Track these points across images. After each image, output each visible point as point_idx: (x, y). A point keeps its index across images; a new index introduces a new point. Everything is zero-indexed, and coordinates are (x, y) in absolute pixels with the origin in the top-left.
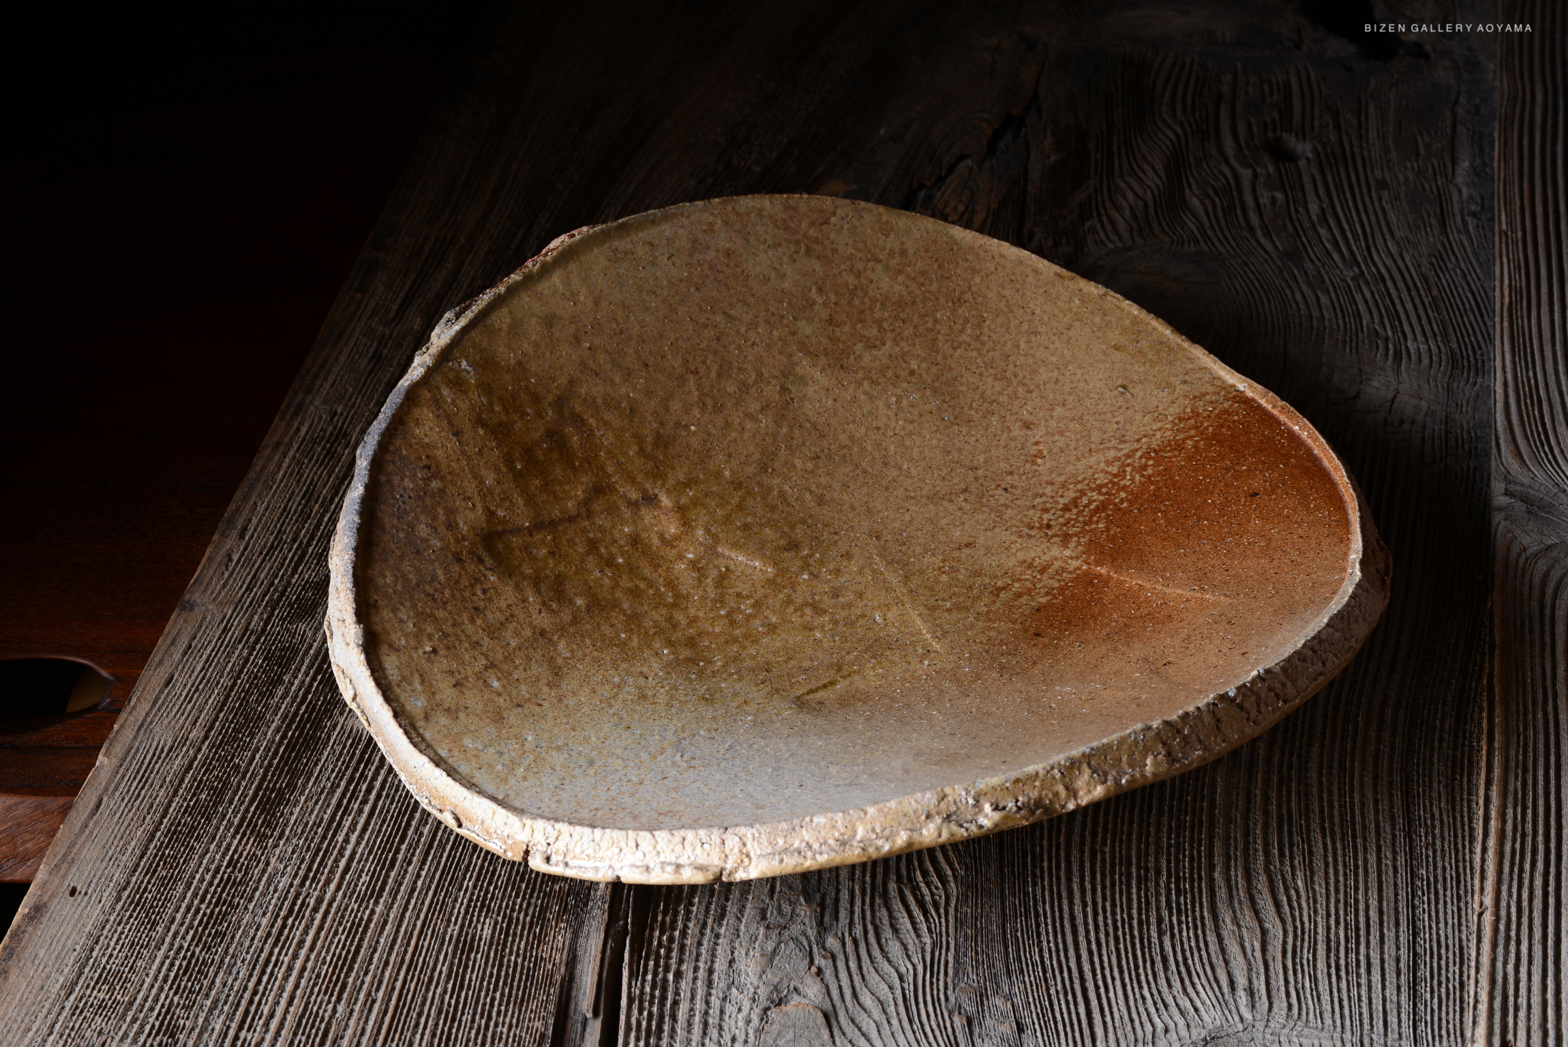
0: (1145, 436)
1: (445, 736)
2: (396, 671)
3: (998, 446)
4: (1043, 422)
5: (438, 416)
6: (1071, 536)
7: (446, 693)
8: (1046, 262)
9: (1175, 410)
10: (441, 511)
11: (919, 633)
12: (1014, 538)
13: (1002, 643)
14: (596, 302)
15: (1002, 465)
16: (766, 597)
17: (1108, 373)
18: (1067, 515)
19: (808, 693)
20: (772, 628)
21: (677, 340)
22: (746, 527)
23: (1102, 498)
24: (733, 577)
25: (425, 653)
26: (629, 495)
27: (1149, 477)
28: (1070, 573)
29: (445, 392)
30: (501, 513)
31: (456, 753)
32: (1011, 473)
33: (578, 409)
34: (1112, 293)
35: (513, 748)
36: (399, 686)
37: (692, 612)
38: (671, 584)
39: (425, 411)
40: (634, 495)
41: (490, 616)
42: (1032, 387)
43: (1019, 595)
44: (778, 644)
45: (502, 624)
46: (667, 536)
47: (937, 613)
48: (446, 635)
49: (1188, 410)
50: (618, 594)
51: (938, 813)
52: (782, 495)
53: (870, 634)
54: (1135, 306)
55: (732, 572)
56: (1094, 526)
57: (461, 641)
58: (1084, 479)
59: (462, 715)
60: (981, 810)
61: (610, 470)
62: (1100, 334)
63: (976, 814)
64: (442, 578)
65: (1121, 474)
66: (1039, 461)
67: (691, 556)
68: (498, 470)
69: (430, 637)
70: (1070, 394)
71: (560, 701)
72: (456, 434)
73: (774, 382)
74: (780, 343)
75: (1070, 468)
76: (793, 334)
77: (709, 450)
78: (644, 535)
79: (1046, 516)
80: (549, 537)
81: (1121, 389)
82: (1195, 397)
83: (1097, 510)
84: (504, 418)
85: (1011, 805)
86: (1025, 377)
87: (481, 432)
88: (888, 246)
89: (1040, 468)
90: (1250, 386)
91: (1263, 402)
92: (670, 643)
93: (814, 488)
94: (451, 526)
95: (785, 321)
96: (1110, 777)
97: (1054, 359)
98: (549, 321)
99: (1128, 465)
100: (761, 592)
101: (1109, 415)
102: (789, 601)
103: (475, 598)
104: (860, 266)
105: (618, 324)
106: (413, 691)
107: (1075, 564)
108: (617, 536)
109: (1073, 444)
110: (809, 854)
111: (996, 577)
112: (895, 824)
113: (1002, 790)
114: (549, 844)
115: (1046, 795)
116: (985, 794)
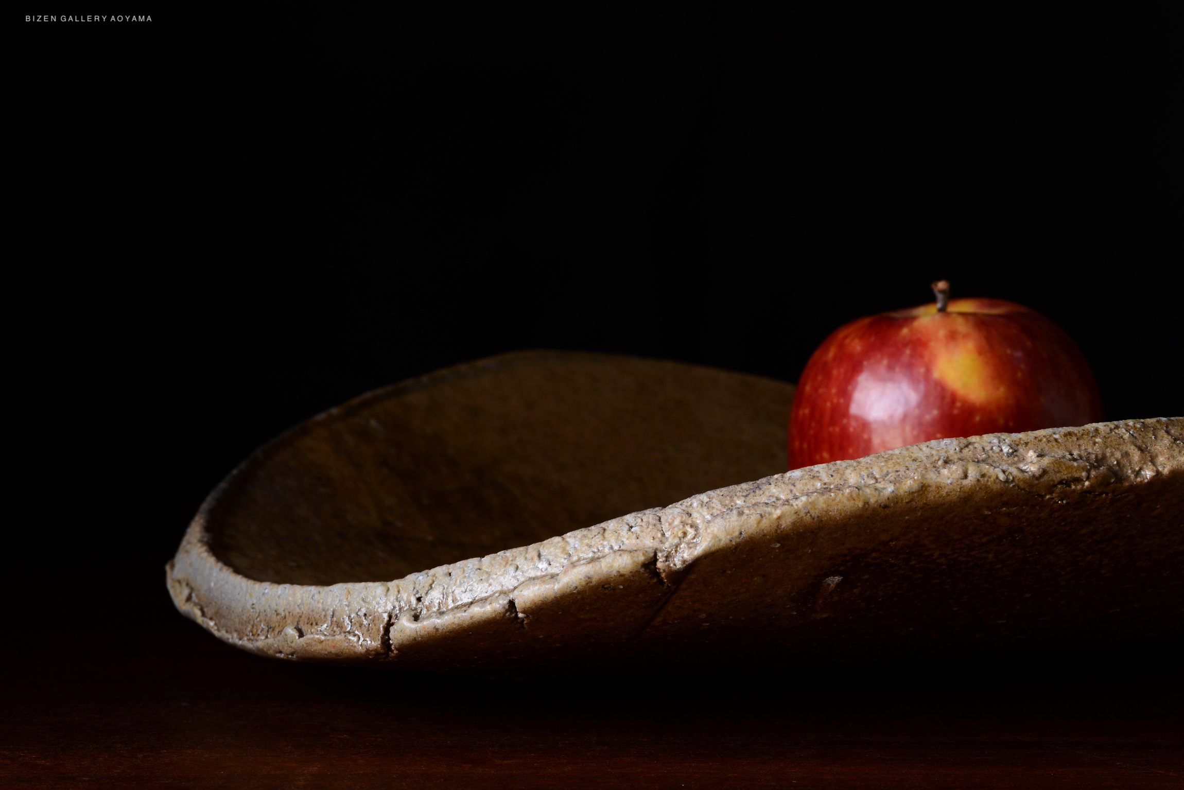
5: (336, 451)
10: (327, 506)
14: (529, 407)
29: (348, 437)
30: (399, 524)
33: (501, 479)
51: (962, 458)
60: (1022, 457)
63: (1016, 460)
64: (319, 540)
68: (401, 499)
69: (296, 561)
72: (355, 465)
84: (413, 467)
87: (385, 470)
94: (338, 517)
98: (473, 411)
112: (902, 469)
113: (1049, 441)
114: (419, 599)
115: (1112, 454)
116: (1027, 444)
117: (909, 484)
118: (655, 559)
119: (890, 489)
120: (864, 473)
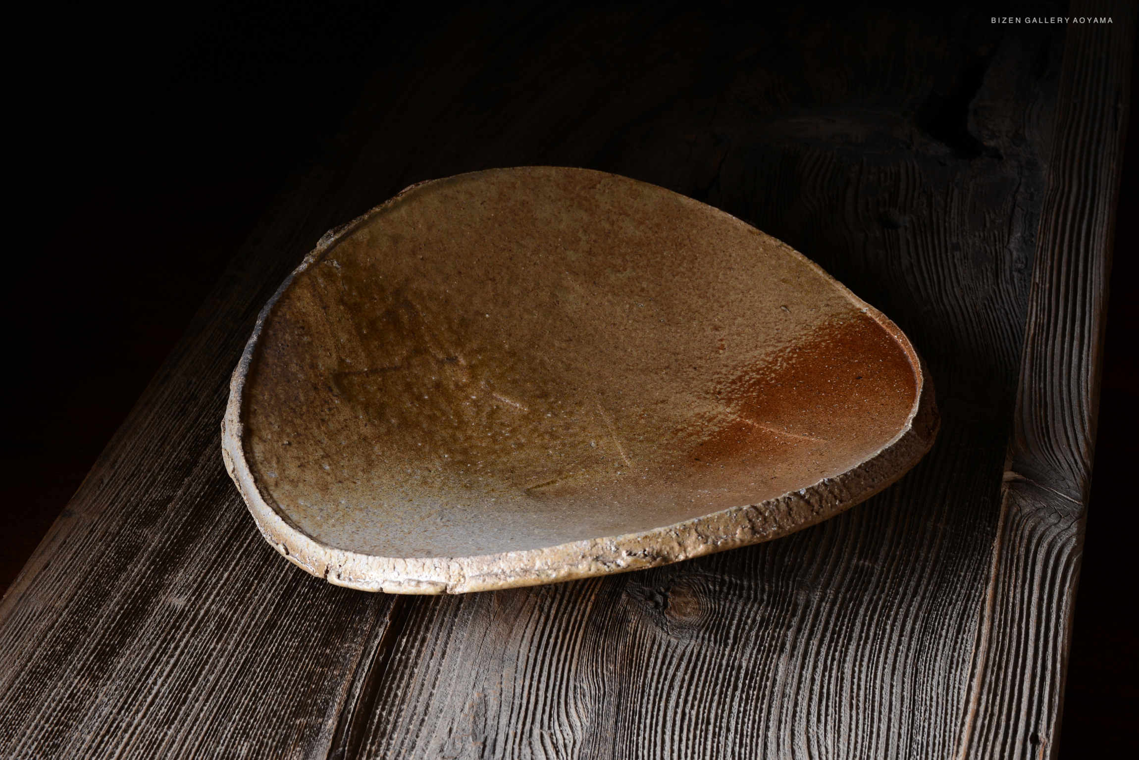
0: (795, 339)
1: (287, 497)
2: (261, 454)
3: (694, 341)
4: (727, 327)
5: (314, 296)
6: (733, 400)
7: (293, 471)
8: (743, 223)
9: (818, 322)
10: (307, 356)
11: (619, 454)
12: (694, 399)
13: (672, 463)
14: (429, 228)
15: (696, 353)
16: (520, 426)
17: (776, 297)
18: (733, 387)
19: (536, 487)
20: (520, 446)
21: (482, 258)
22: (515, 381)
23: (758, 377)
24: (501, 413)
25: (283, 444)
26: (438, 356)
27: (793, 364)
28: (728, 423)
29: (320, 280)
30: (348, 361)
31: (292, 507)
32: (701, 358)
33: (410, 297)
34: (785, 245)
35: (331, 507)
36: (261, 463)
37: (469, 432)
38: (458, 414)
39: (305, 291)
40: (441, 356)
41: (330, 424)
42: (724, 304)
43: (690, 435)
44: (523, 456)
45: (338, 431)
46: (460, 384)
47: (633, 443)
48: (299, 435)
49: (827, 323)
50: (421, 418)
51: (591, 555)
52: (542, 363)
53: (585, 453)
54: (800, 254)
55: (501, 409)
56: (750, 394)
57: (308, 439)
58: (749, 364)
59: (301, 485)
60: (620, 555)
61: (427, 339)
62: (774, 271)
63: (616, 557)
64: (302, 399)
65: (775, 362)
66: (721, 351)
67: (474, 397)
68: (350, 333)
69: (288, 435)
70: (749, 309)
71: (368, 481)
72: (324, 308)
73: (547, 289)
74: (554, 265)
75: (741, 357)
76: (563, 259)
77: (496, 331)
78: (445, 382)
79: (719, 386)
80: (380, 379)
81: (783, 308)
82: (832, 315)
83: (754, 384)
84: (358, 300)
85: (640, 553)
86: (719, 297)
87: (342, 308)
88: (635, 206)
89: (721, 356)
90: (870, 309)
91: (877, 320)
92: (450, 451)
93: (565, 359)
94: (313, 366)
95: (558, 251)
96: (710, 540)
97: (741, 286)
98: (396, 239)
99: (780, 357)
100: (518, 422)
101: (773, 324)
102: (535, 430)
103: (323, 413)
104: (614, 217)
105: (443, 244)
106: (270, 467)
107: (732, 417)
108: (426, 381)
109: (745, 342)
110: (503, 577)
111: (678, 422)
112: (561, 561)
113: (635, 542)
114: (340, 566)
115: (665, 548)
116: (624, 544)
117: (564, 572)
118: (446, 589)
119: (554, 575)
120: (544, 561)
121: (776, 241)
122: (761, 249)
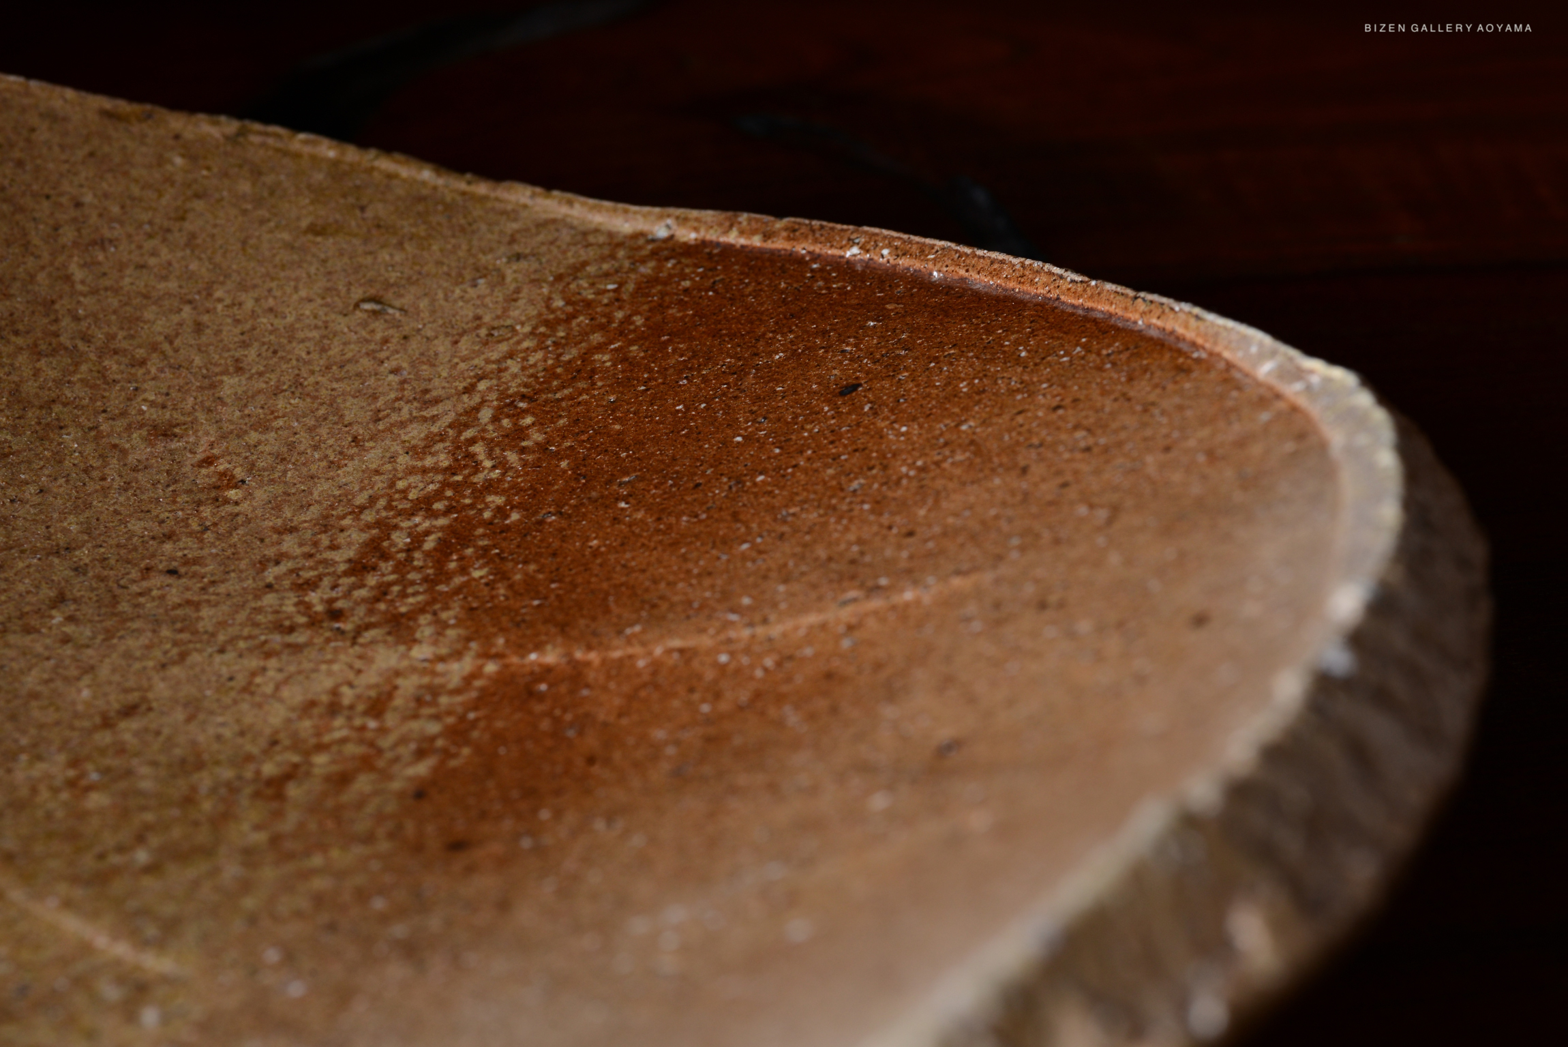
0: (480, 378)
3: (105, 491)
4: (202, 417)
6: (412, 615)
9: (523, 313)
11: (89, 948)
12: (254, 663)
13: (362, 896)
15: (136, 526)
17: (322, 283)
18: (372, 580)
23: (442, 522)
27: (542, 448)
28: (457, 691)
32: (169, 536)
34: (257, 126)
42: (140, 353)
43: (342, 780)
47: (118, 886)
49: (559, 303)
56: (458, 580)
58: (373, 500)
62: (264, 213)
65: (464, 460)
66: (232, 494)
70: (245, 345)
75: (322, 488)
79: (313, 597)
81: (368, 306)
82: (559, 278)
83: (444, 549)
86: (111, 337)
89: (245, 507)
90: (683, 221)
91: (733, 238)
97: (172, 285)
99: (472, 441)
101: (366, 362)
107: (457, 670)
109: (304, 441)
111: (249, 758)
121: (216, 123)
122: (179, 161)
